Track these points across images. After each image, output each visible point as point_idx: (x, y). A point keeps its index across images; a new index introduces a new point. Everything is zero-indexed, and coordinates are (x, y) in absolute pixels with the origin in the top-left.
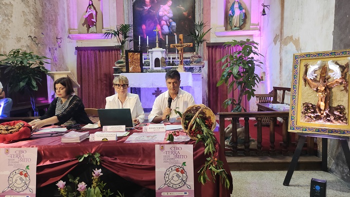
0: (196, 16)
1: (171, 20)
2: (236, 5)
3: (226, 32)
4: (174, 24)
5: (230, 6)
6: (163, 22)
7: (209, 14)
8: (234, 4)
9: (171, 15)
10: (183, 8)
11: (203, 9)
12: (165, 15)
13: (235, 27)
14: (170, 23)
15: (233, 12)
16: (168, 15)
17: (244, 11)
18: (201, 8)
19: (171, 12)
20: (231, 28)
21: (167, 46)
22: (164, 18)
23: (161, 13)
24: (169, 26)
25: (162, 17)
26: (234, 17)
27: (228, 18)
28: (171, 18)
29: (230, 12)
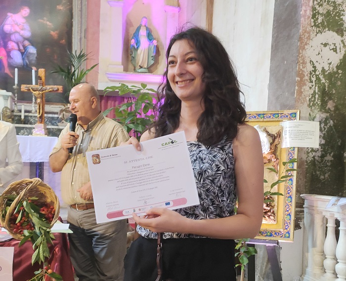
0: (73, 40)
1: (27, 43)
2: (143, 32)
3: (124, 73)
4: (32, 50)
5: (132, 31)
6: (12, 45)
7: (97, 40)
8: (139, 29)
9: (27, 34)
10: (50, 25)
11: (86, 31)
12: (16, 32)
13: (141, 67)
14: (25, 47)
15: (138, 42)
16: (22, 32)
17: (155, 43)
18: (84, 28)
19: (27, 27)
20: (135, 70)
21: (15, 87)
22: (13, 37)
23: (7, 28)
24: (24, 53)
25: (10, 34)
26: (139, 51)
27: (129, 52)
28: (27, 39)
29: (133, 42)
